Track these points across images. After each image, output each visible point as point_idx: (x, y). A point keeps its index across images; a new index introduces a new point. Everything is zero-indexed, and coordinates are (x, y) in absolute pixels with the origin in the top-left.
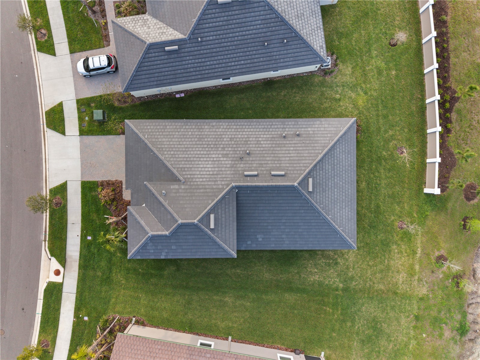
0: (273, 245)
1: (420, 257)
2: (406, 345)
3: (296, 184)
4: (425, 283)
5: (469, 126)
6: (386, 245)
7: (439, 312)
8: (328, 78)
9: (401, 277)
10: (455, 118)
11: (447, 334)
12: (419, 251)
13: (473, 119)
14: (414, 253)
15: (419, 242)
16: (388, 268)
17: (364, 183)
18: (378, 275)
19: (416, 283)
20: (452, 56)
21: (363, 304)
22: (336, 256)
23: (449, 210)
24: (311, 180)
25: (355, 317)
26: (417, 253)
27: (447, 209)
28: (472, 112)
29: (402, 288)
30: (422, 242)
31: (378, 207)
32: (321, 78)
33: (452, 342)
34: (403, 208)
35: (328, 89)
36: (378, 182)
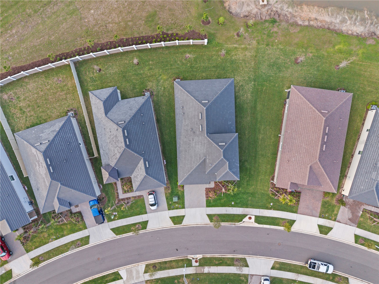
0: (233, 117)
1: (238, 45)
2: (281, 50)
3: (205, 108)
4: (251, 42)
5: (175, 24)
6: (232, 62)
7: (265, 34)
8: (155, 93)
9: (248, 54)
10: (171, 32)
11: (275, 30)
12: (235, 45)
13: (171, 23)
14: (236, 48)
15: (230, 46)
16: (244, 60)
17: (203, 74)
18: (247, 65)
19: (251, 46)
20: (142, 35)
21: (262, 72)
22: (239, 86)
23: (215, 32)
24: (203, 102)
25: (268, 76)
26: (236, 47)
27: (214, 33)
28: (168, 24)
29: (253, 53)
30: (231, 44)
31: (214, 67)
32: (155, 97)
33: (280, 27)
34: (214, 55)
35: (159, 93)
36: (202, 67)
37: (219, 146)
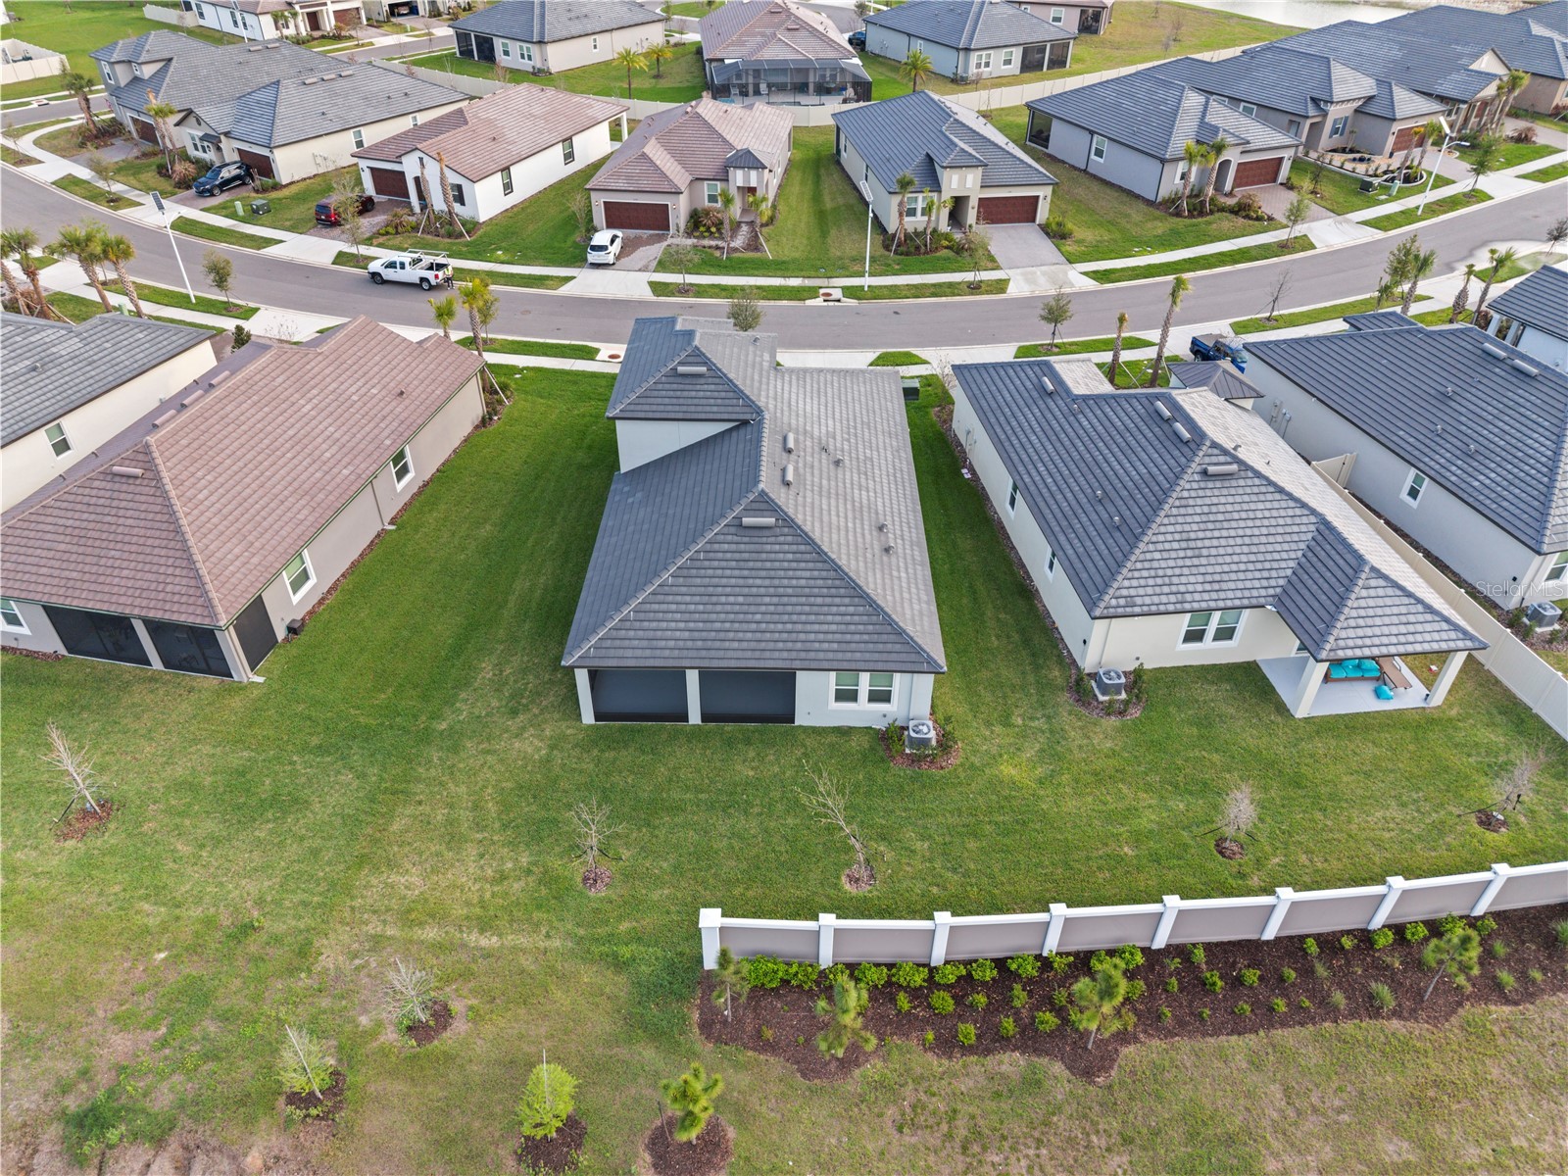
1: (463, 945)
3: (761, 486)
4: (357, 962)
6: (539, 833)
7: (225, 1018)
8: (1065, 698)
9: (410, 881)
10: (1004, 1068)
11: (121, 1044)
12: (489, 941)
14: (485, 926)
15: (523, 941)
16: (454, 839)
18: (440, 815)
19: (373, 927)
21: (362, 776)
24: (771, 521)
25: (330, 754)
26: (482, 931)
29: (372, 886)
30: (515, 949)
34: (658, 881)
37: (705, 361)
